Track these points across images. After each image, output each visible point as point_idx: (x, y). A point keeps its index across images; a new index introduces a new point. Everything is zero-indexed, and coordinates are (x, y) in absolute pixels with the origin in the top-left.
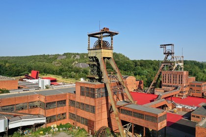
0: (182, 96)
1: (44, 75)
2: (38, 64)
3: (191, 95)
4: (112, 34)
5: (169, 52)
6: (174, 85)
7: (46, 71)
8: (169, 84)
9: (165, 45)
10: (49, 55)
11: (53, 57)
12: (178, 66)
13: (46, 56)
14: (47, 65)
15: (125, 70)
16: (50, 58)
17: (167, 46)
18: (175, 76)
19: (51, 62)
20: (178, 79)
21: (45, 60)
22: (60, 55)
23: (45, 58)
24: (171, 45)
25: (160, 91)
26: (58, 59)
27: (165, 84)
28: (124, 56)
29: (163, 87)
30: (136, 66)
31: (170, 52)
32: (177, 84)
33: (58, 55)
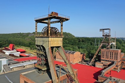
0: (117, 69)
1: (18, 47)
2: (16, 39)
3: (123, 68)
4: (61, 20)
5: (106, 35)
6: (111, 60)
7: (20, 44)
8: (107, 59)
9: (103, 29)
10: (23, 33)
11: (26, 34)
12: (112, 44)
13: (22, 34)
14: (21, 40)
15: (72, 45)
16: (24, 35)
17: (105, 30)
18: (111, 53)
19: (25, 38)
20: (114, 56)
21: (21, 37)
22: (31, 33)
23: (21, 35)
24: (108, 29)
25: (100, 64)
26: (29, 36)
27: (104, 59)
28: (71, 34)
29: (102, 62)
30: (79, 42)
31: (108, 35)
32: (113, 60)
33: (29, 33)
